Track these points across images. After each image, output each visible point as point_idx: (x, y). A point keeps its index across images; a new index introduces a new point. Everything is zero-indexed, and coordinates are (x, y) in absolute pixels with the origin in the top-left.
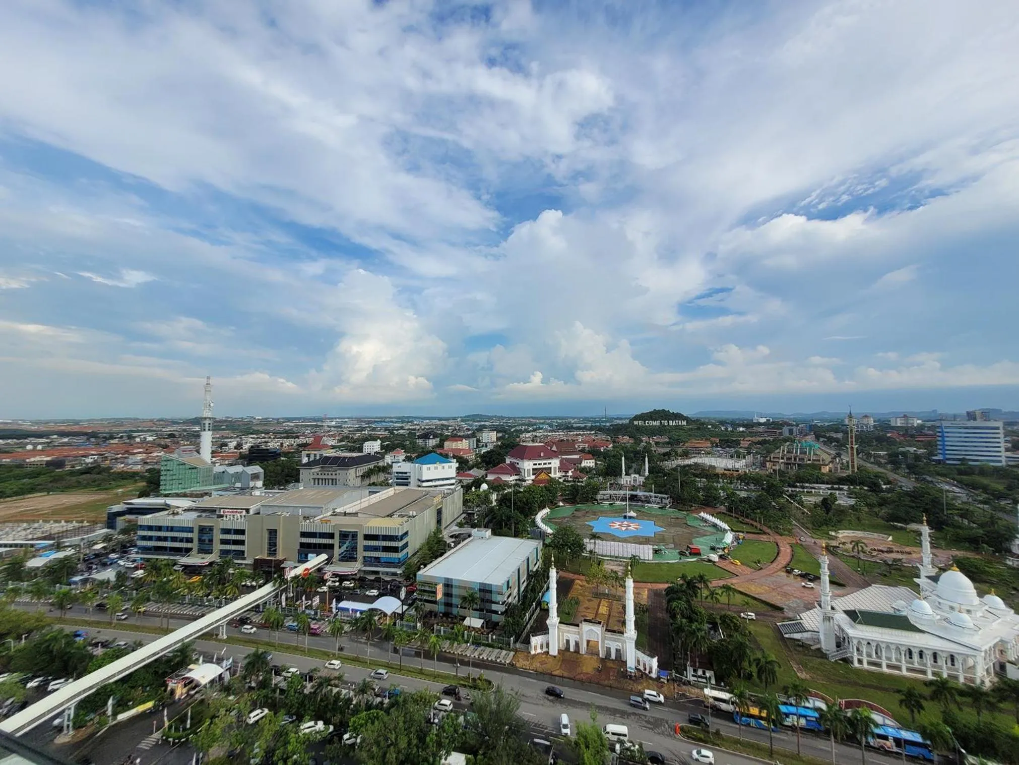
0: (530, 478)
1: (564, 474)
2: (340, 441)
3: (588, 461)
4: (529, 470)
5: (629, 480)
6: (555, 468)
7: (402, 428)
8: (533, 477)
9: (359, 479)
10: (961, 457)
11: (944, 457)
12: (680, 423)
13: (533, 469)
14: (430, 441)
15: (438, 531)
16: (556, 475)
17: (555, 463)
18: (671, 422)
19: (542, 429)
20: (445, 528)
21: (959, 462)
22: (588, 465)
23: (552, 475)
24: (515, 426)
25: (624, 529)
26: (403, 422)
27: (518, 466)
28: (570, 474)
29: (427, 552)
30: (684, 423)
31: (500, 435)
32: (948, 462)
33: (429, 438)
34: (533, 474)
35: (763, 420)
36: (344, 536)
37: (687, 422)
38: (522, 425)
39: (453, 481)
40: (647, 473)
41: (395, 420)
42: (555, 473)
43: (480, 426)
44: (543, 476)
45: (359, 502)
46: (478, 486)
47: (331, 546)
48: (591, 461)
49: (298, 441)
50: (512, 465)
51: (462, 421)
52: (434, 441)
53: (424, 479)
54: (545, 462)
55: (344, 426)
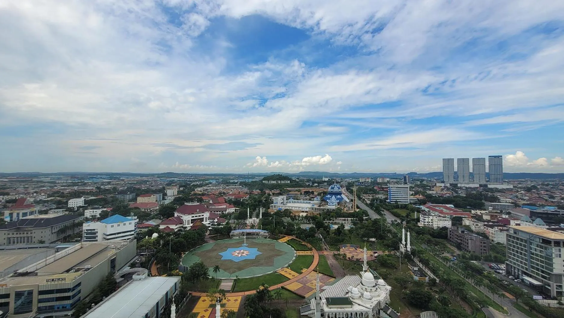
0: (189, 226)
1: (212, 221)
2: (49, 196)
3: (231, 209)
4: (188, 221)
5: (251, 221)
6: (206, 218)
7: (109, 183)
8: (192, 225)
9: (55, 235)
10: (395, 200)
11: (390, 200)
12: (287, 182)
13: (192, 220)
14: (128, 196)
15: (112, 274)
16: (206, 223)
17: (207, 215)
18: (282, 181)
19: (211, 183)
20: (118, 271)
21: (395, 203)
22: (231, 211)
23: (204, 223)
24: (194, 181)
25: (240, 255)
26: (111, 178)
27: (182, 218)
28: (216, 220)
29: (99, 293)
30: (289, 182)
31: (181, 189)
32: (391, 203)
33: (127, 194)
34: (191, 223)
35: (327, 179)
36: (19, 295)
37: (290, 182)
38: (200, 180)
39: (133, 233)
40: (261, 217)
41: (104, 177)
42: (206, 221)
43: (170, 181)
44: (198, 224)
45: (45, 260)
46: (150, 236)
47: (7, 304)
48: (233, 209)
49: (6, 197)
50: (179, 217)
51: (158, 177)
52: (131, 196)
53: (108, 234)
54: (199, 215)
55: (57, 182)
